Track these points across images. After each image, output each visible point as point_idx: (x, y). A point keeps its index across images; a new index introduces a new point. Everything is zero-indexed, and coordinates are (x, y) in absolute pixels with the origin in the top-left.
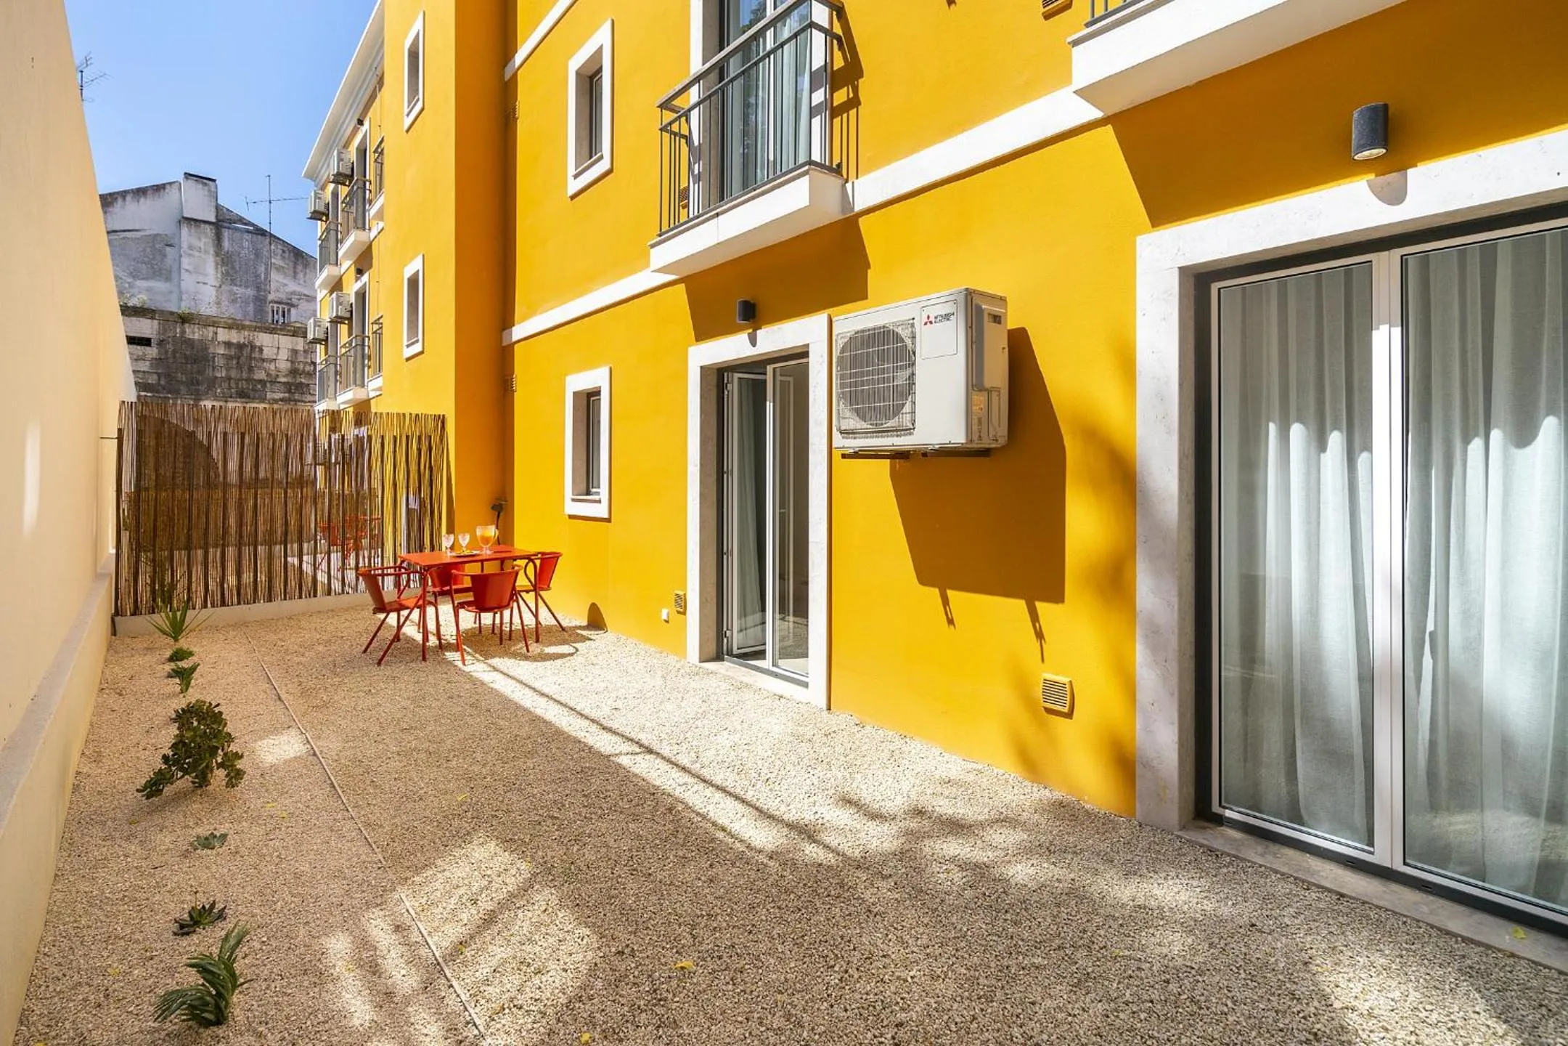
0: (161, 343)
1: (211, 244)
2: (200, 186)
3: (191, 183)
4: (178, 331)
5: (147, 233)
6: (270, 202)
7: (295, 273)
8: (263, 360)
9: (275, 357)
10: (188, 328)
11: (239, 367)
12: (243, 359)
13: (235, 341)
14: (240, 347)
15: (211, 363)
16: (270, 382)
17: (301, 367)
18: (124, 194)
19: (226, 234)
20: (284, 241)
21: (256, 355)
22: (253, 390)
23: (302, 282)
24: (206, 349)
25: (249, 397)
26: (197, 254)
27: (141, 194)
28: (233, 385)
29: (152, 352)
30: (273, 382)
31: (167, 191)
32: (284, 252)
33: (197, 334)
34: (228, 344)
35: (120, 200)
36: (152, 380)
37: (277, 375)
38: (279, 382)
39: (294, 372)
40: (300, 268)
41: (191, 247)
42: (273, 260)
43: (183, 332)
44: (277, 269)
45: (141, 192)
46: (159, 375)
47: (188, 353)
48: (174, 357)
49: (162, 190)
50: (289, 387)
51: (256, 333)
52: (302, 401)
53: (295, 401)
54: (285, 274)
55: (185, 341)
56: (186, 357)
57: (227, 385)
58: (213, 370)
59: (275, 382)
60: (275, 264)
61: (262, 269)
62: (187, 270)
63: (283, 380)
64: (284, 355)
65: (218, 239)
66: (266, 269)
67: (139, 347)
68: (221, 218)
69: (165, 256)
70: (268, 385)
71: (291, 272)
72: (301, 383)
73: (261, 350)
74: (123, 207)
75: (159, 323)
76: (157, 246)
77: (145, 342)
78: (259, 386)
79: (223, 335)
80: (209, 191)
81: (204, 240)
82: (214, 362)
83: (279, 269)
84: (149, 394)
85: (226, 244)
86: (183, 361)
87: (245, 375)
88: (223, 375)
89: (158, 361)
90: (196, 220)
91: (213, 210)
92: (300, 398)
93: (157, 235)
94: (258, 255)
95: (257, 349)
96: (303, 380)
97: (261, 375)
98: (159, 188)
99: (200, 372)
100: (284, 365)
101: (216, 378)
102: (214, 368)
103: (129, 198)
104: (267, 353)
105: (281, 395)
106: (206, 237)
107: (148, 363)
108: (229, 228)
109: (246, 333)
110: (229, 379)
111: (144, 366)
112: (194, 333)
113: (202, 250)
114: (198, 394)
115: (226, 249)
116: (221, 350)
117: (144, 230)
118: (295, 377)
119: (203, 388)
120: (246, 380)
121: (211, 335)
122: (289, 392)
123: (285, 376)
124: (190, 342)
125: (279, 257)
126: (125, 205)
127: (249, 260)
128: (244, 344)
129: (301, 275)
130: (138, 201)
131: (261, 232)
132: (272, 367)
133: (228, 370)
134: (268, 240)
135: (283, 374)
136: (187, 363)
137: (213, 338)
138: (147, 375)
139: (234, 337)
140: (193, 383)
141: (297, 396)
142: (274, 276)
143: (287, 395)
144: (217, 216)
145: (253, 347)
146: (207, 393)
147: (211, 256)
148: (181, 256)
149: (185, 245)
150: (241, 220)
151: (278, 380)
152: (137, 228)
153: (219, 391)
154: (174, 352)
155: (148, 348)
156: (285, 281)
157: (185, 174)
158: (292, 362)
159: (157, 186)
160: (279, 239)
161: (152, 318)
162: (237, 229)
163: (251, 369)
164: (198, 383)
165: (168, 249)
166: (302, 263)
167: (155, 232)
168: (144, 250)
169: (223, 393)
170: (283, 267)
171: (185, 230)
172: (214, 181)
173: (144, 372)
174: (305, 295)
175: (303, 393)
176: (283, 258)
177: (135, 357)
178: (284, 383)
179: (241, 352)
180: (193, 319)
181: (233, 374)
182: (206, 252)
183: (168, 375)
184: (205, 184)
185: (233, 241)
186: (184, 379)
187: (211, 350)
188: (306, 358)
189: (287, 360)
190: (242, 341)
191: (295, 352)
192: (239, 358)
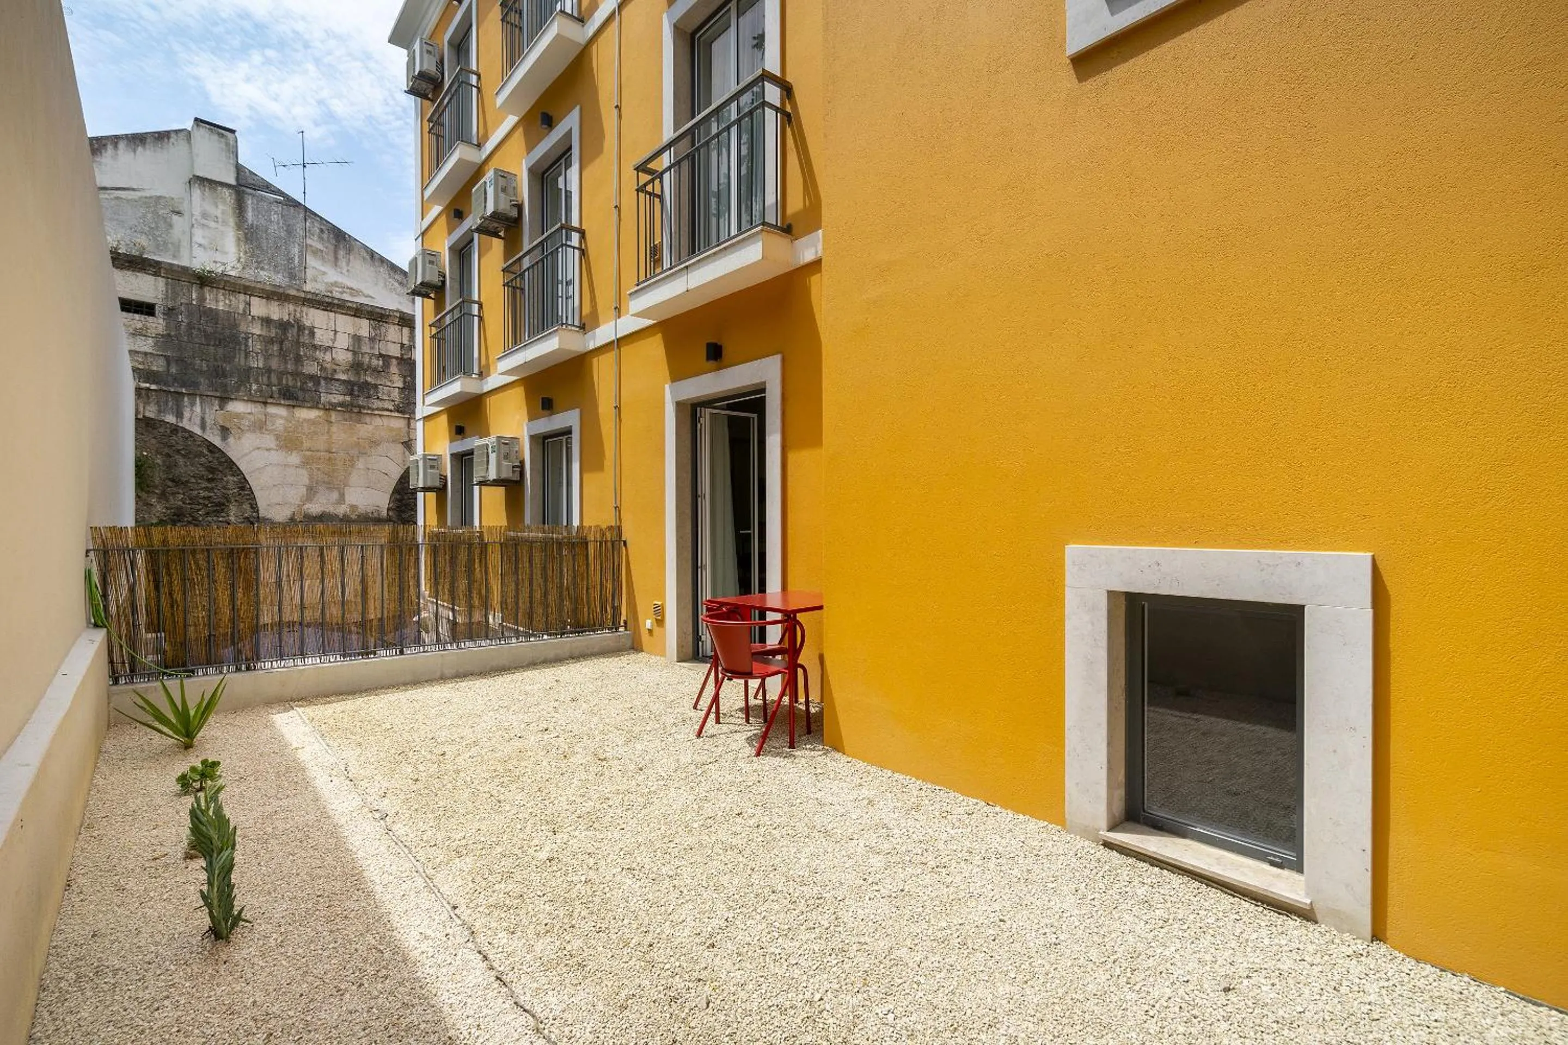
0: (170, 312)
1: (230, 211)
2: (216, 137)
3: (202, 132)
4: (194, 297)
5: (147, 194)
6: (304, 166)
7: (336, 259)
8: (315, 347)
9: (330, 344)
10: (209, 295)
11: (283, 355)
12: (287, 345)
13: (275, 317)
14: (284, 326)
15: (243, 347)
16: (325, 379)
17: (366, 360)
18: (115, 140)
19: (250, 202)
20: (321, 218)
21: (305, 339)
22: (302, 389)
23: (345, 271)
24: (235, 326)
25: (297, 399)
26: (212, 224)
27: (138, 142)
28: (274, 379)
29: (157, 324)
30: (330, 380)
31: (172, 140)
32: (322, 231)
33: (221, 304)
34: (267, 321)
35: (110, 147)
36: (158, 366)
37: (335, 371)
38: (338, 380)
39: (357, 366)
40: (341, 253)
41: (205, 215)
42: (309, 241)
43: (202, 299)
44: (313, 252)
45: (137, 140)
46: (167, 359)
47: (209, 330)
48: (190, 335)
49: (166, 140)
50: (351, 388)
51: (305, 309)
52: (369, 408)
53: (360, 407)
54: (323, 258)
55: (205, 312)
56: (207, 336)
57: (265, 379)
58: (246, 357)
59: (332, 379)
60: (311, 246)
61: (295, 250)
62: (200, 245)
63: (343, 377)
64: (343, 341)
65: (240, 208)
66: (301, 251)
67: (137, 316)
68: (243, 182)
69: (171, 226)
70: (323, 382)
71: (331, 257)
72: (367, 383)
73: (312, 334)
74: (115, 157)
75: (167, 284)
76: (161, 212)
77: (146, 309)
78: (310, 385)
79: (259, 307)
80: (227, 144)
81: (221, 207)
82: (247, 346)
83: (316, 252)
84: (153, 387)
85: (250, 215)
86: (203, 341)
87: (290, 367)
88: (261, 365)
89: (165, 340)
90: (210, 181)
91: (233, 169)
92: (365, 404)
93: (160, 197)
94: (290, 232)
95: (307, 332)
96: (369, 379)
97: (311, 368)
98: (162, 137)
99: (229, 358)
100: (344, 357)
101: (251, 368)
102: (247, 354)
103: (122, 145)
104: (322, 337)
105: (341, 398)
106: (224, 202)
107: (150, 341)
108: (254, 196)
109: (291, 307)
110: (269, 371)
111: (146, 345)
112: (218, 302)
113: (220, 220)
114: (226, 391)
115: (250, 222)
116: (257, 330)
117: (143, 189)
118: (358, 374)
119: (233, 381)
120: (292, 374)
121: (241, 306)
122: (351, 394)
123: (346, 372)
124: (212, 315)
125: (316, 238)
126: (117, 155)
127: (280, 238)
128: (288, 322)
129: (343, 263)
130: (135, 151)
131: (296, 204)
132: (328, 357)
133: (267, 358)
134: (302, 215)
135: (344, 369)
136: (208, 345)
137: (244, 310)
138: (150, 359)
139: (276, 312)
140: (218, 373)
141: (361, 401)
142: (312, 261)
143: (348, 398)
144: (237, 179)
145: (301, 328)
146: (238, 391)
147: (231, 229)
148: (193, 226)
149: (197, 212)
150: (268, 187)
151: (336, 377)
152: (135, 187)
153: (254, 387)
154: (190, 326)
155: (150, 319)
156: (323, 269)
157: (196, 119)
158: (355, 353)
159: (159, 133)
160: (316, 215)
161: (156, 274)
162: (262, 199)
163: (298, 359)
164: (224, 375)
165: (175, 218)
166: (345, 247)
167: (158, 194)
168: (144, 216)
169: (261, 391)
170: (322, 251)
171: (197, 192)
172: (233, 132)
173: (146, 354)
174: (348, 288)
175: (369, 397)
176: (321, 238)
177: (131, 331)
178: (344, 381)
179: (285, 334)
180: (213, 283)
181: (274, 363)
182: (225, 223)
183: (180, 361)
184: (222, 136)
185: (259, 212)
186: (205, 368)
187: (243, 328)
188: (372, 348)
189: (347, 349)
190: (286, 318)
191: (357, 339)
192: (281, 343)
